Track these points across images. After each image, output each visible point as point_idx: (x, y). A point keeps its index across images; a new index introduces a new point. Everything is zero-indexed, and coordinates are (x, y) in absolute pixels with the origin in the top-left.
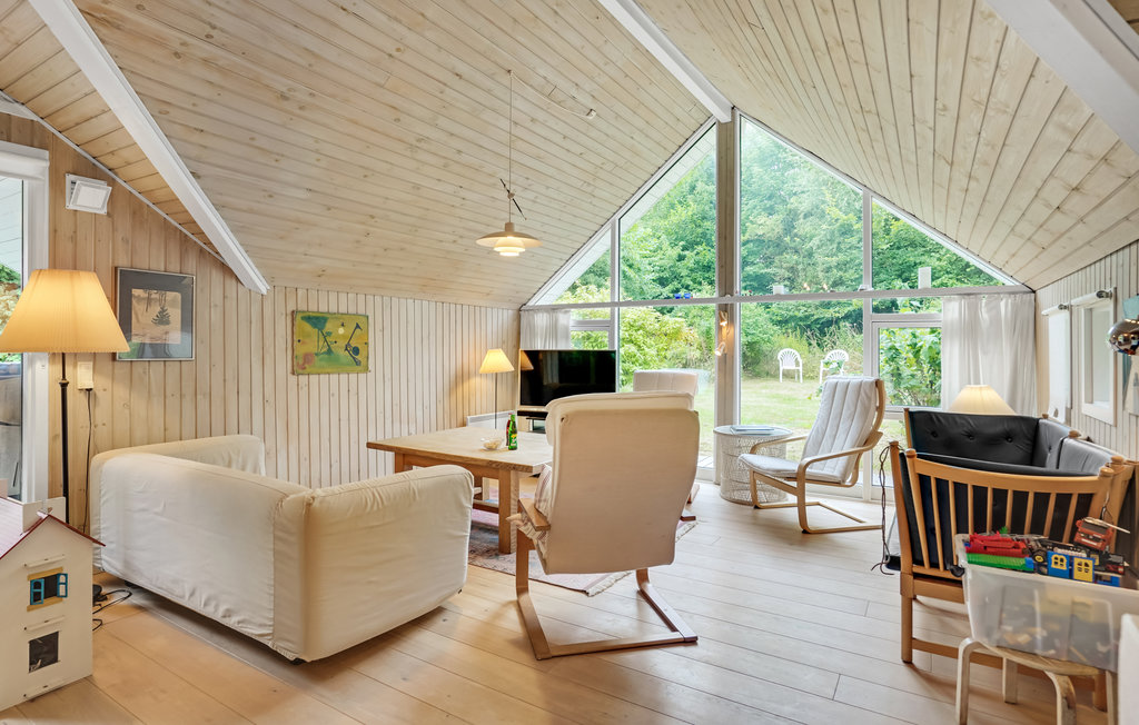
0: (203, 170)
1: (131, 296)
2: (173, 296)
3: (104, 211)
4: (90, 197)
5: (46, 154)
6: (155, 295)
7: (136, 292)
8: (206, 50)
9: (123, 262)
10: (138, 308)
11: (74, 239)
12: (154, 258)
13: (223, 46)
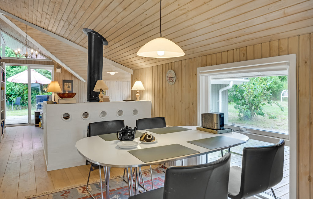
0: (69, 66)
1: (64, 84)
2: (70, 83)
3: (61, 72)
4: (59, 71)
5: (54, 66)
6: (68, 83)
7: (65, 83)
8: (64, 53)
9: (63, 79)
10: (65, 85)
11: (57, 76)
12: (68, 78)
13: (66, 52)
